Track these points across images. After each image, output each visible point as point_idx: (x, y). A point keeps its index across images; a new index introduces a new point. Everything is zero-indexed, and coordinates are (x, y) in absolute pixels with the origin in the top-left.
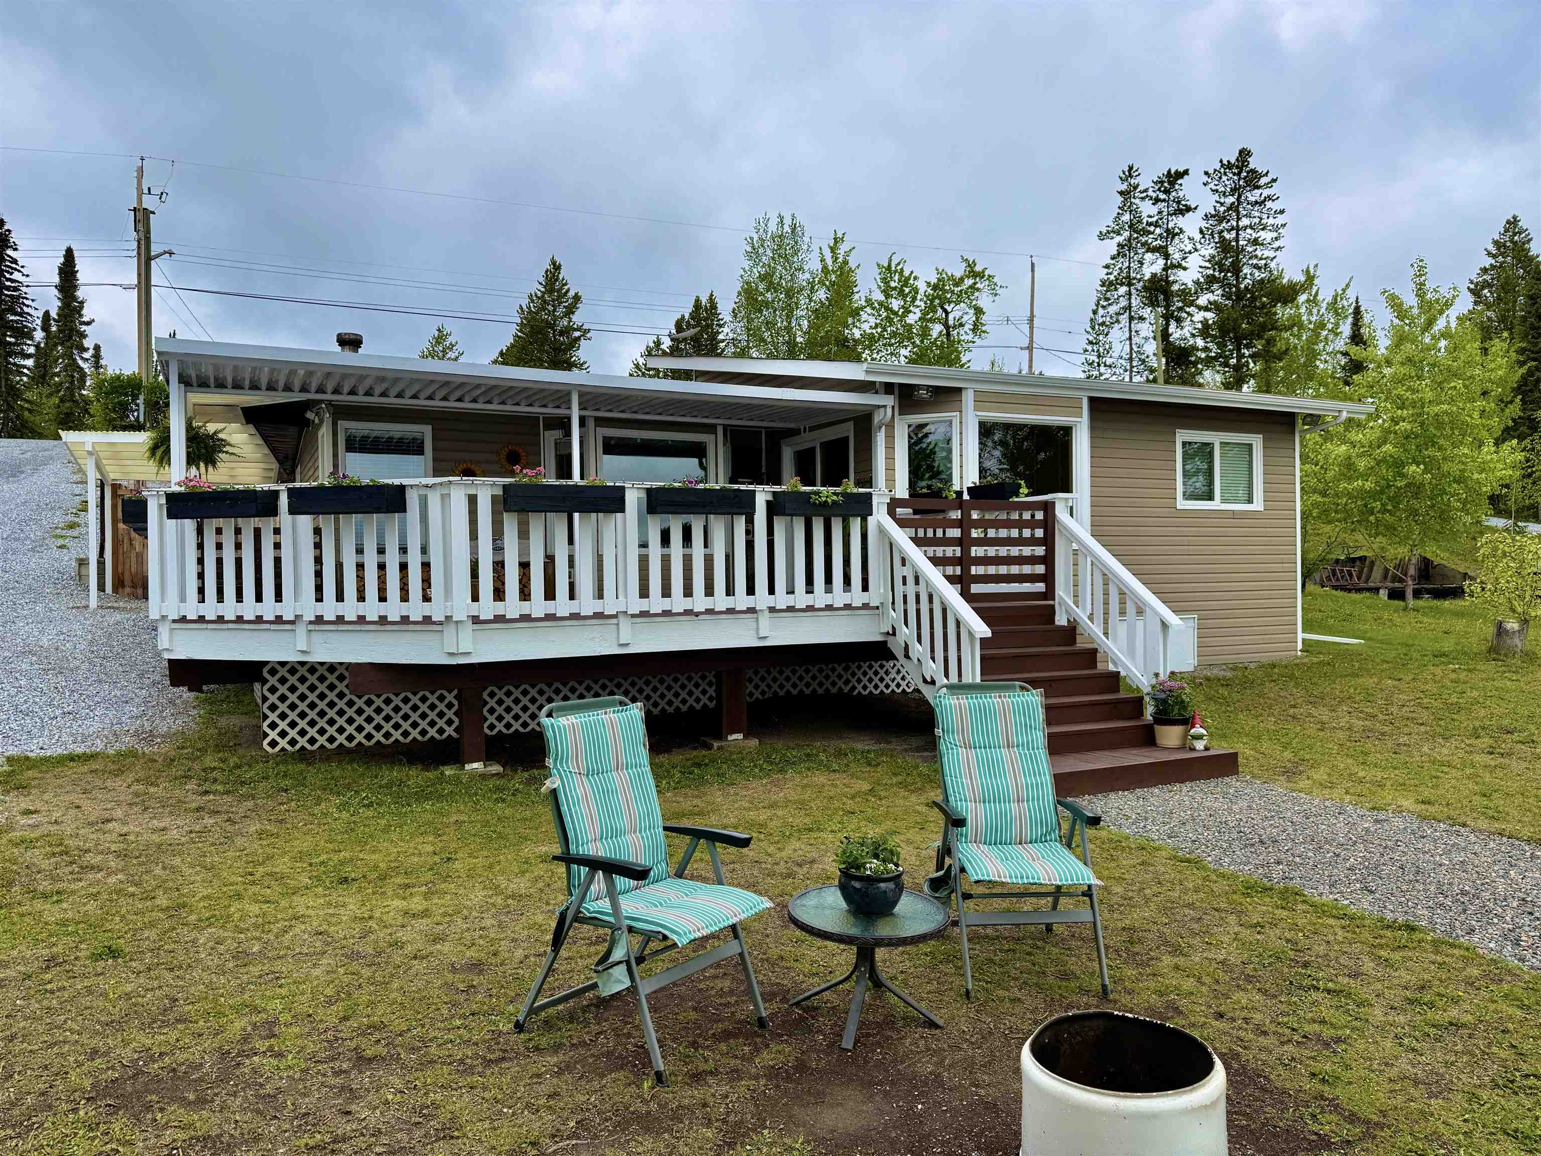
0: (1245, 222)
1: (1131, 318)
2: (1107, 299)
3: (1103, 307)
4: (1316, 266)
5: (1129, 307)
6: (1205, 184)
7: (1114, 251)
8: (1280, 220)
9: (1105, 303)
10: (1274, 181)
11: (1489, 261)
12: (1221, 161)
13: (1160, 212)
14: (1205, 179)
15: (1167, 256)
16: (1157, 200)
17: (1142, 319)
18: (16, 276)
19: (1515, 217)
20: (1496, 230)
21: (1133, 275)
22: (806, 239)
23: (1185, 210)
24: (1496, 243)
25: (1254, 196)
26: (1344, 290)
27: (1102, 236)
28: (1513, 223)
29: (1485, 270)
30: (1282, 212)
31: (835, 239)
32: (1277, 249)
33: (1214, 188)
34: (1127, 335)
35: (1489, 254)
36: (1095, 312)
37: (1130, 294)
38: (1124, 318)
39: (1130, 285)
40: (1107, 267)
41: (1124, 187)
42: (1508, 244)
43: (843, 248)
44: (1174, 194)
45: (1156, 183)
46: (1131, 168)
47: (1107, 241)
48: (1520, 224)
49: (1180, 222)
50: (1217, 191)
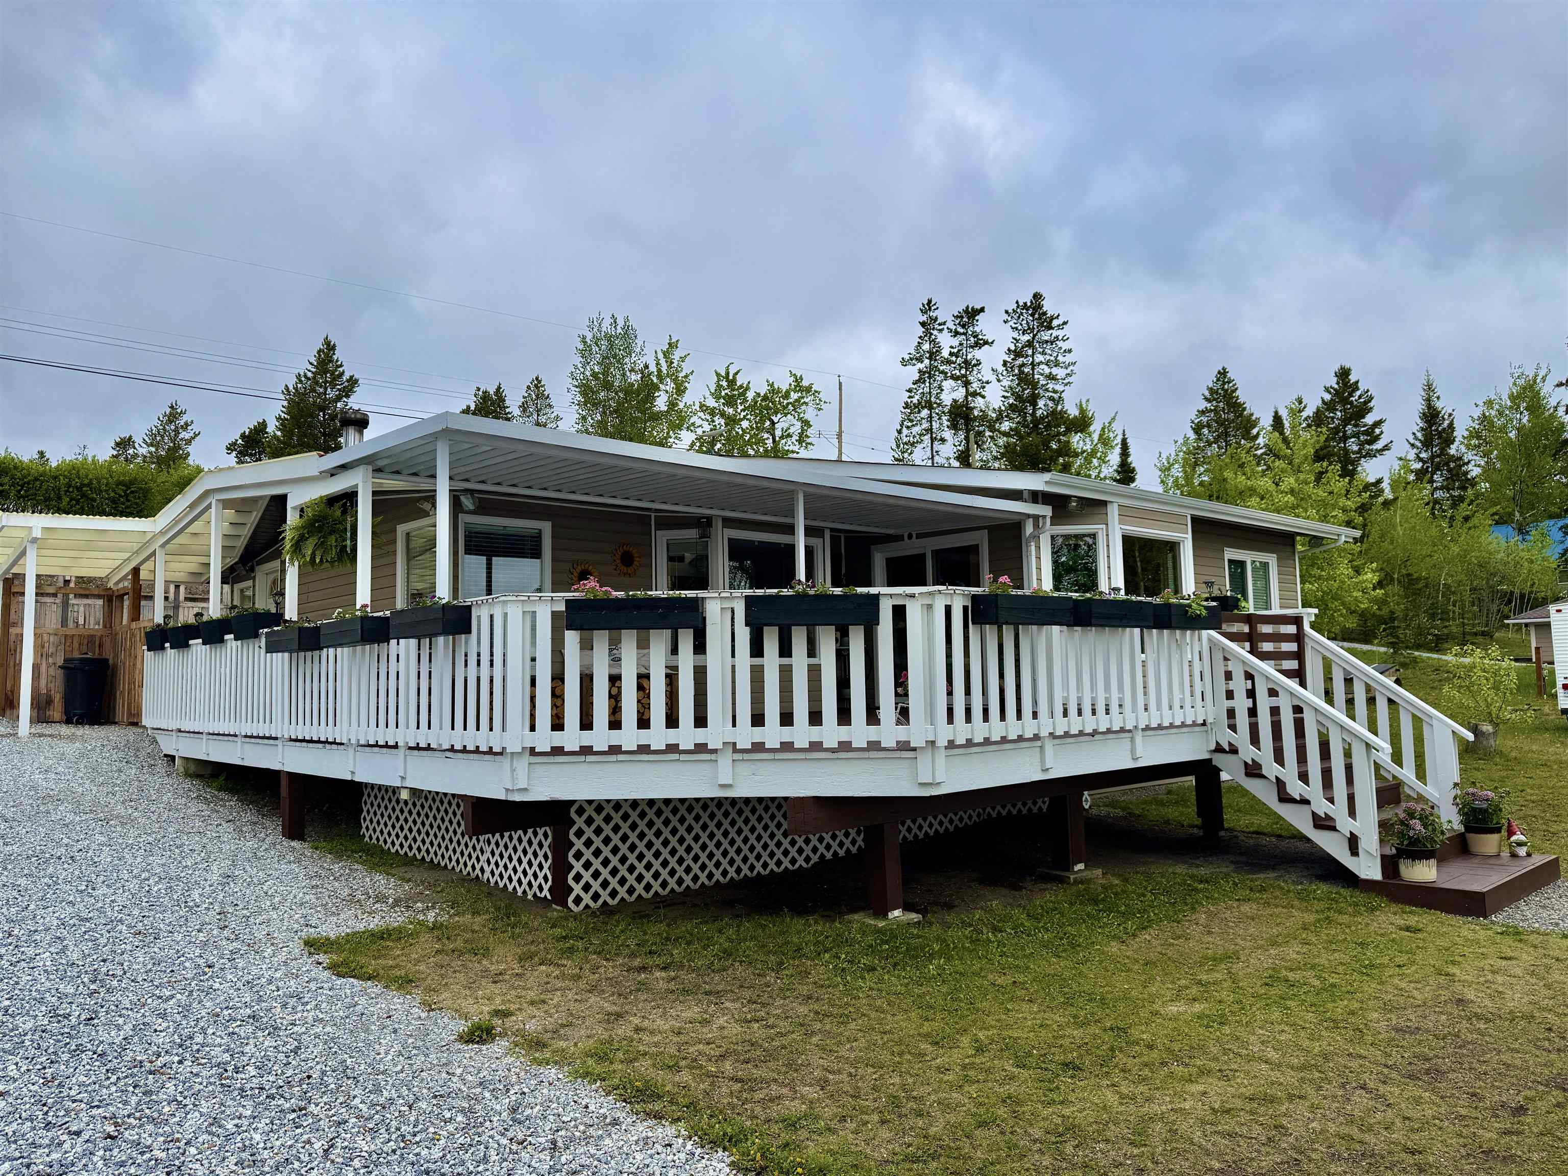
0: (1039, 358)
1: (933, 440)
2: (912, 421)
3: (908, 427)
4: (1088, 401)
5: (930, 430)
6: (1005, 322)
7: (916, 376)
8: (1068, 358)
9: (910, 424)
10: (1065, 323)
11: (1204, 405)
12: (1017, 302)
13: (961, 344)
14: (1006, 317)
15: (967, 384)
16: (957, 333)
17: (943, 440)
19: (1224, 369)
20: (1209, 379)
21: (933, 399)
22: (639, 342)
23: (980, 343)
24: (1211, 390)
25: (1045, 336)
26: (1110, 423)
27: (904, 363)
28: (1223, 373)
29: (1203, 413)
30: (1070, 351)
31: (670, 344)
32: (1066, 385)
33: (1014, 326)
34: (929, 454)
35: (1206, 399)
36: (900, 432)
37: (930, 416)
38: (927, 438)
39: (931, 408)
40: (910, 391)
41: (924, 318)
42: (1220, 391)
43: (676, 356)
44: (971, 328)
45: (957, 317)
46: (930, 302)
47: (909, 367)
48: (1229, 375)
49: (978, 354)
50: (1016, 329)
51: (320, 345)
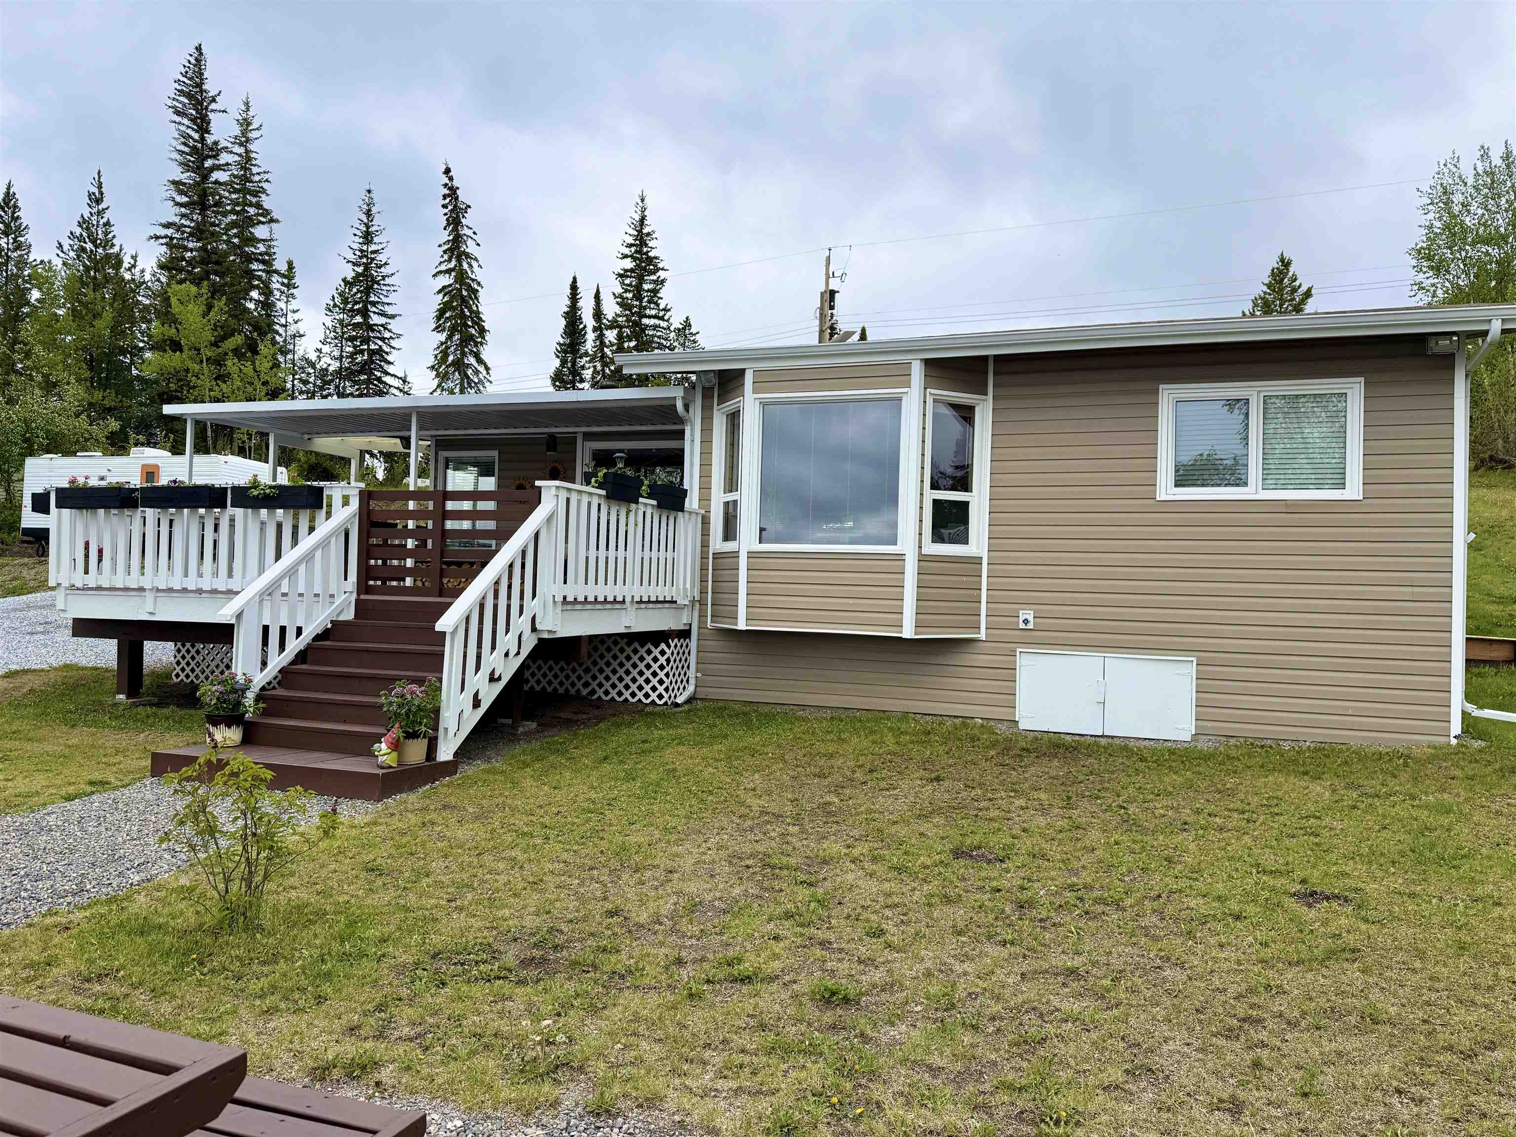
51: (1273, 263)
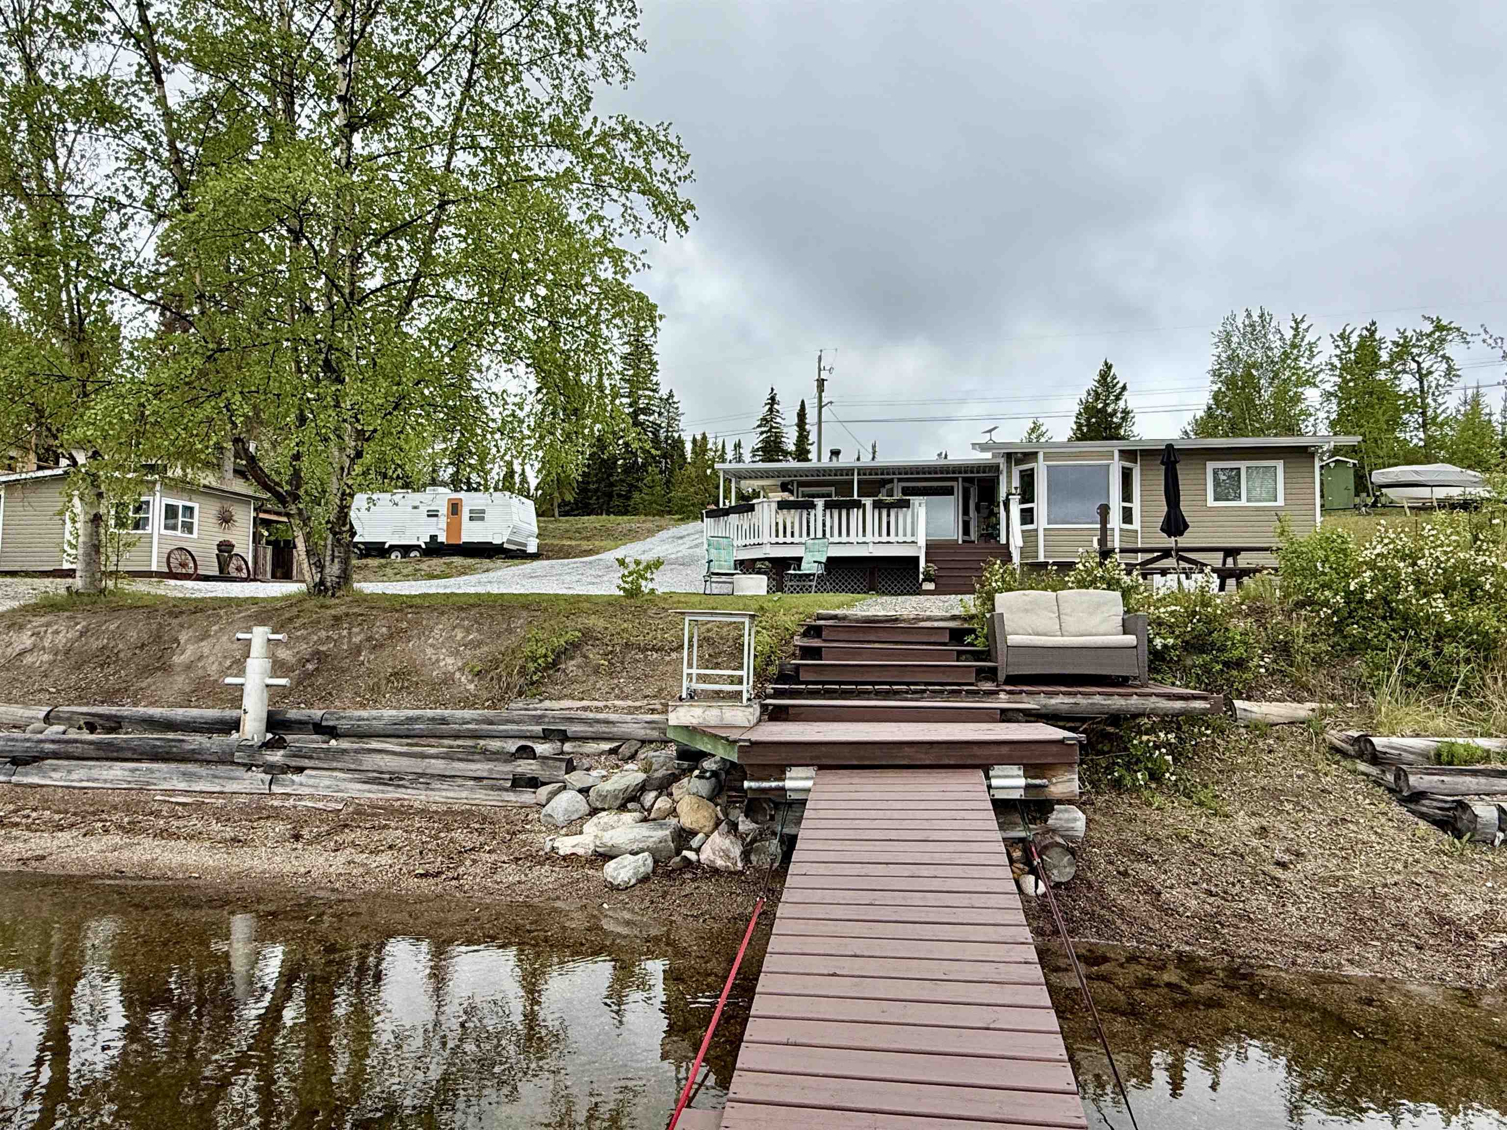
18: (778, 420)
